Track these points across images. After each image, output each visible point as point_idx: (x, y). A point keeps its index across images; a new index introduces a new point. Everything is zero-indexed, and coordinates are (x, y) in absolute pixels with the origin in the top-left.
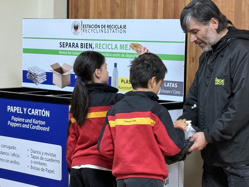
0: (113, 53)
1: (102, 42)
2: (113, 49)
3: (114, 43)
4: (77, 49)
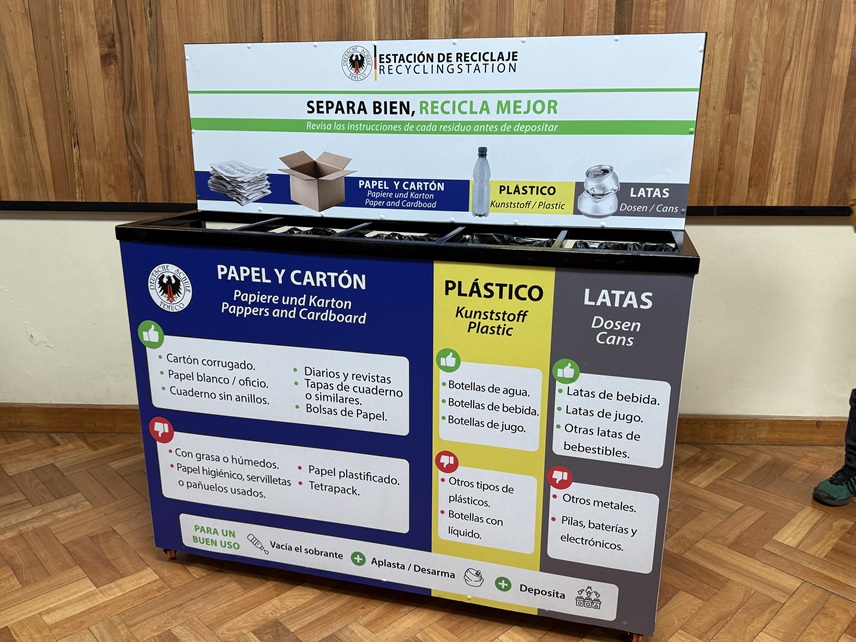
0: (473, 123)
1: (441, 98)
2: (476, 113)
3: (478, 98)
4: (362, 116)
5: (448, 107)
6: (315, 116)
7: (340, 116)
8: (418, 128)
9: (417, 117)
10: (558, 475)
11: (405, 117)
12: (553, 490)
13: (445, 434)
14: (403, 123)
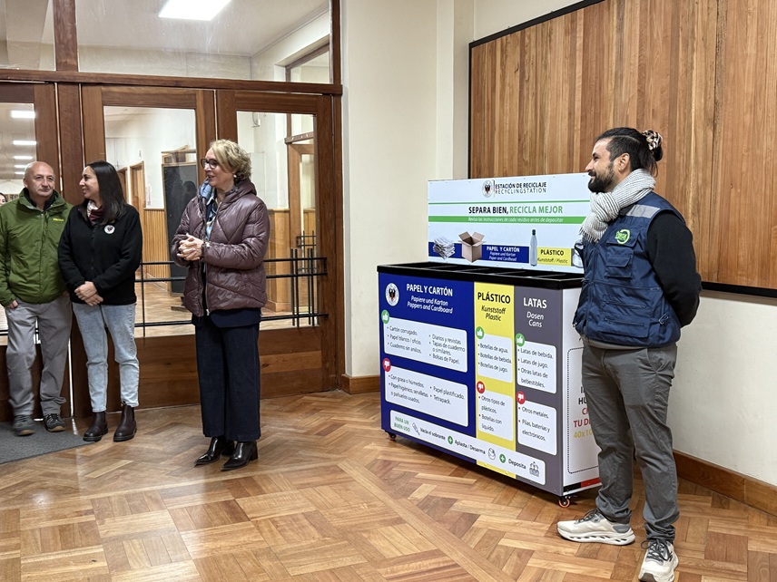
0: (530, 218)
1: (518, 205)
2: (531, 212)
3: (532, 205)
4: (488, 215)
5: (520, 210)
6: (472, 214)
7: (481, 215)
8: (509, 220)
9: (510, 215)
10: (521, 397)
11: (504, 215)
12: (519, 405)
13: (480, 373)
14: (504, 217)
